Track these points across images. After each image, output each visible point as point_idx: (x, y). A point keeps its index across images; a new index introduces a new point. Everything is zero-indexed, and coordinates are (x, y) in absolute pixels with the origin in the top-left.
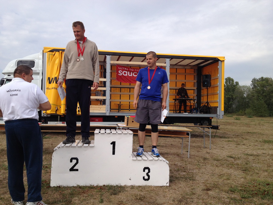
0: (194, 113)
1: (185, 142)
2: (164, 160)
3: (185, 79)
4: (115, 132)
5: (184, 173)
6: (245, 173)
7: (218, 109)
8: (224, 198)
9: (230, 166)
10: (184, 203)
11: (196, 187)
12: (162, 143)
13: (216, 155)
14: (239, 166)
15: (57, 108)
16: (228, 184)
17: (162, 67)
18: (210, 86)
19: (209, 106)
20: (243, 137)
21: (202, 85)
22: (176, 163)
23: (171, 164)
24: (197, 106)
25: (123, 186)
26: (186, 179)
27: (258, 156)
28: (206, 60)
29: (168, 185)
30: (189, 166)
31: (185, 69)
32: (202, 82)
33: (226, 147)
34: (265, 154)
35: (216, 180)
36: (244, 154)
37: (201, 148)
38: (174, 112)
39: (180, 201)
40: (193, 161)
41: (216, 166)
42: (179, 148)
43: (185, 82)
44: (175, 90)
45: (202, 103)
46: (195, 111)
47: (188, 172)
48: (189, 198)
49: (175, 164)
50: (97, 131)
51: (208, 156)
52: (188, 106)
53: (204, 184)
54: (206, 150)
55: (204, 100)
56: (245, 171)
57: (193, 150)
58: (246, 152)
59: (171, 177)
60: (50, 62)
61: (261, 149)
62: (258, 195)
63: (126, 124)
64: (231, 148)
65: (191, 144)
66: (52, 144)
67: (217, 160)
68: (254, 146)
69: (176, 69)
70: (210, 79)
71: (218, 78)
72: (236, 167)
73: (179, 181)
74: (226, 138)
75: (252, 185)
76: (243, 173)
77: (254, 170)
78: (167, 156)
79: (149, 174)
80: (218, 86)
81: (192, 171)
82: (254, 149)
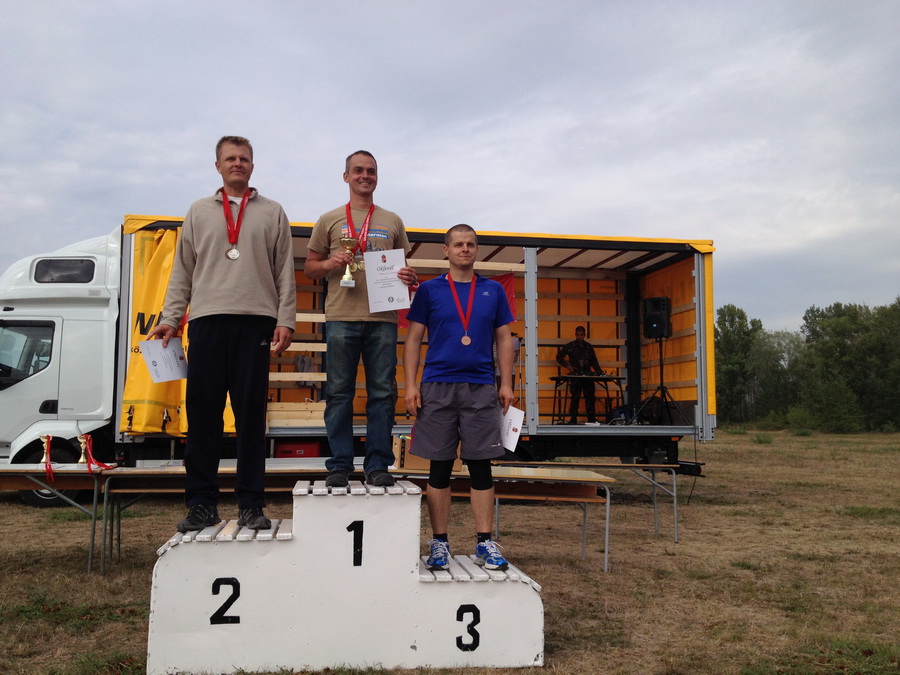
0: (621, 422)
1: (595, 521)
2: (527, 579)
3: (588, 314)
4: (362, 490)
5: (593, 623)
6: (792, 617)
7: (698, 408)
9: (743, 594)
11: (632, 668)
12: (517, 523)
13: (696, 560)
14: (773, 596)
15: (166, 415)
16: (737, 656)
17: (510, 275)
18: (670, 334)
19: (669, 400)
20: (783, 498)
21: (642, 330)
22: (566, 590)
23: (549, 594)
24: (629, 400)
25: (390, 671)
26: (598, 641)
27: (832, 561)
28: (652, 251)
29: (540, 662)
30: (608, 600)
31: (588, 281)
32: (642, 318)
33: (727, 532)
34: (856, 553)
35: (699, 643)
36: (788, 555)
37: (645, 539)
38: (553, 421)
40: (622, 582)
41: (698, 596)
42: (574, 539)
43: (588, 323)
44: (555, 349)
45: (646, 391)
46: (623, 417)
47: (607, 618)
49: (561, 594)
50: (300, 488)
51: (668, 563)
52: (599, 399)
53: (659, 658)
54: (662, 544)
55: (651, 379)
56: (792, 609)
57: (621, 546)
58: (794, 549)
59: (549, 636)
60: (145, 262)
61: (844, 538)
64: (745, 535)
65: (612, 525)
66: (150, 536)
67: (700, 578)
68: (819, 529)
69: (557, 281)
70: (669, 311)
71: (694, 309)
72: (763, 597)
73: (576, 648)
74: (727, 503)
75: (816, 656)
76: (784, 619)
77: (820, 606)
78: (533, 568)
79: (476, 627)
80: (695, 334)
81: (620, 616)
82: (819, 539)
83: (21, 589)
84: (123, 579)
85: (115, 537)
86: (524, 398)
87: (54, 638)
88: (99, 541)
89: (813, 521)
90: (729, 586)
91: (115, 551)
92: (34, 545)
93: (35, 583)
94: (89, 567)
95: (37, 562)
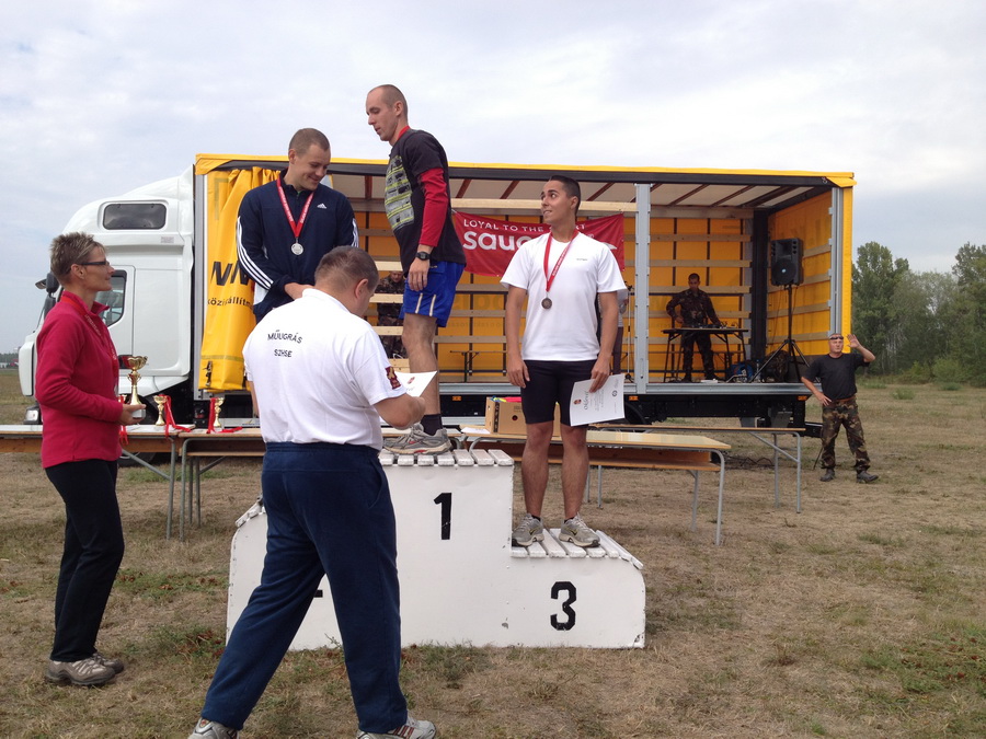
0: (741, 379)
2: (628, 556)
3: (708, 258)
4: (450, 459)
5: (701, 602)
6: (923, 599)
8: (841, 692)
9: (869, 572)
10: (696, 711)
11: (741, 651)
12: (622, 490)
13: (819, 533)
14: (902, 574)
16: (858, 642)
17: (619, 217)
18: (801, 280)
19: (797, 354)
20: (921, 463)
21: (769, 277)
22: (671, 565)
24: (752, 355)
25: (480, 650)
26: (704, 621)
27: (972, 536)
28: (782, 186)
29: (640, 644)
30: (719, 576)
31: (709, 220)
32: (770, 262)
33: (856, 501)
35: (817, 626)
36: (923, 528)
37: (763, 508)
38: (665, 378)
39: (683, 704)
41: (820, 574)
42: (685, 507)
43: (708, 268)
45: (772, 344)
46: (744, 372)
47: (716, 597)
48: (715, 693)
49: (667, 569)
51: (788, 536)
52: (718, 353)
53: (772, 642)
54: (781, 515)
55: (777, 332)
56: (924, 590)
57: (736, 516)
58: (931, 522)
59: (652, 615)
60: (220, 206)
62: (968, 680)
63: (491, 428)
64: (877, 504)
65: (728, 493)
66: (231, 499)
67: (823, 553)
68: (960, 498)
69: (672, 222)
70: (801, 254)
71: (830, 252)
72: (891, 576)
73: (680, 629)
75: (946, 643)
76: (914, 601)
77: (955, 587)
78: (638, 539)
79: (572, 606)
80: (829, 281)
81: (731, 594)
82: (960, 510)
84: (203, 545)
85: (195, 499)
86: (632, 353)
87: (131, 609)
88: (178, 504)
89: (954, 490)
90: (854, 562)
91: (195, 515)
94: (168, 532)
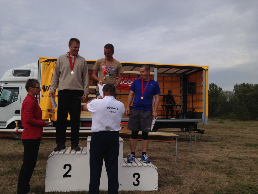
0: (181, 118)
1: (173, 146)
2: (153, 166)
3: (172, 86)
5: (172, 178)
6: (229, 176)
7: (203, 114)
9: (215, 169)
11: (183, 191)
12: (151, 147)
13: (202, 159)
14: (223, 170)
16: (213, 188)
18: (195, 93)
19: (195, 112)
20: (227, 140)
21: (187, 92)
22: (164, 168)
23: (160, 169)
24: (183, 112)
26: (173, 183)
27: (241, 160)
28: (190, 69)
29: (157, 190)
30: (176, 171)
31: (172, 77)
32: (187, 88)
33: (211, 150)
34: (248, 157)
35: (202, 184)
36: (228, 158)
37: (187, 152)
38: (161, 117)
40: (180, 165)
41: (202, 170)
42: (167, 152)
43: (172, 89)
44: (162, 97)
45: (188, 109)
46: (181, 116)
47: (176, 176)
49: (163, 169)
51: (194, 160)
52: (175, 111)
53: (191, 188)
54: (192, 154)
55: (190, 105)
56: (229, 174)
57: (180, 154)
58: (230, 156)
59: (159, 181)
60: (45, 71)
61: (244, 153)
64: (216, 151)
65: (178, 148)
67: (203, 164)
68: (237, 150)
69: (163, 77)
70: (195, 86)
71: (203, 86)
72: (221, 170)
73: (167, 185)
74: (211, 142)
75: (236, 188)
76: (227, 177)
77: (237, 173)
78: (155, 160)
79: (139, 179)
80: (203, 93)
81: (180, 176)
82: (237, 153)
83: (9, 165)
84: (38, 162)
89: (235, 147)
90: (211, 167)
92: (13, 152)
93: (13, 163)
95: (14, 157)
